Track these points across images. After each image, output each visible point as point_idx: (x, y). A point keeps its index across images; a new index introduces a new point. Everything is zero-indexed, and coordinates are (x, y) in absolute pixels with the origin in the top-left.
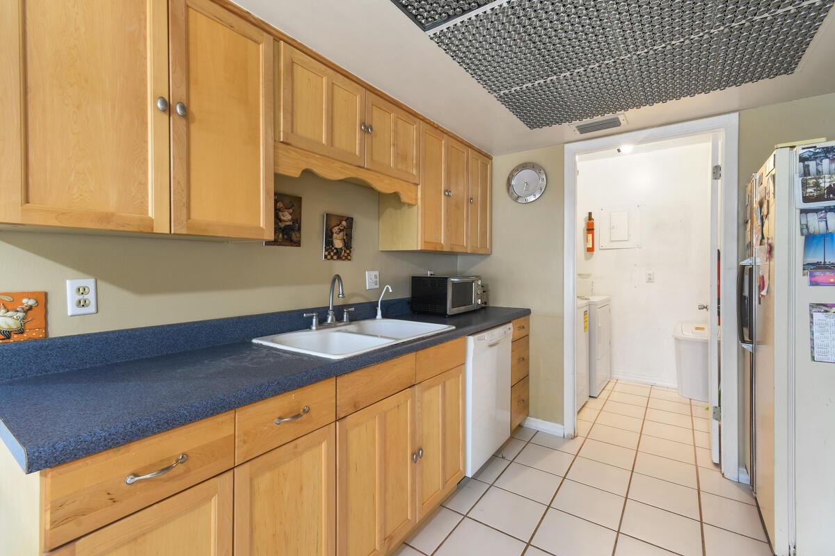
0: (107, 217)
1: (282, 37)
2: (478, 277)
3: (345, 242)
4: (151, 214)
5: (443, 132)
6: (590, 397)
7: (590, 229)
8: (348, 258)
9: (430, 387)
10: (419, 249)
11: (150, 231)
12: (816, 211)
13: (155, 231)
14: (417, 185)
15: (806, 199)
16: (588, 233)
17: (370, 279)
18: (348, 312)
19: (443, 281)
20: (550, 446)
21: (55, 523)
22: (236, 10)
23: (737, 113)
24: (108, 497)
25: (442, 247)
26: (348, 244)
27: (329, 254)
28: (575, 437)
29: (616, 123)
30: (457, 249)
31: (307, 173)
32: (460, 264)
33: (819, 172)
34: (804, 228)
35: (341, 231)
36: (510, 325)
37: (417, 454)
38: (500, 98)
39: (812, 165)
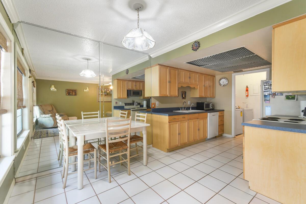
1: (179, 69)
2: (211, 103)
4: (168, 94)
7: (247, 90)
8: (185, 99)
9: (201, 120)
10: (199, 97)
14: (198, 85)
15: (265, 90)
16: (246, 91)
17: (189, 103)
18: (186, 108)
19: (203, 103)
21: (169, 120)
23: (269, 68)
25: (203, 96)
26: (185, 96)
28: (234, 138)
29: (242, 71)
30: (207, 97)
31: (182, 86)
32: (208, 100)
35: (184, 94)
36: (218, 112)
37: (199, 130)
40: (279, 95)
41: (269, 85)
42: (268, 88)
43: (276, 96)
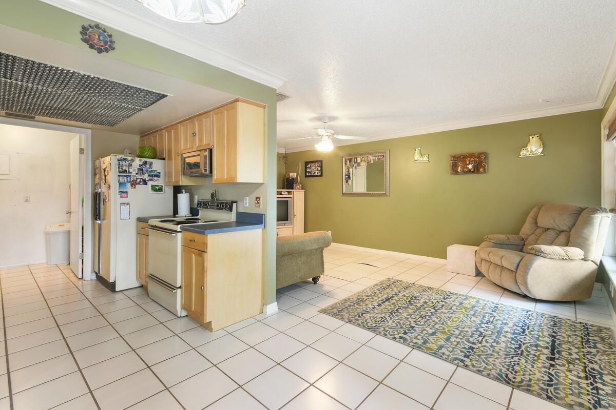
12: (122, 176)
15: (119, 172)
29: (32, 117)
34: (119, 180)
40: (142, 183)
41: (126, 166)
42: (125, 170)
43: (137, 186)
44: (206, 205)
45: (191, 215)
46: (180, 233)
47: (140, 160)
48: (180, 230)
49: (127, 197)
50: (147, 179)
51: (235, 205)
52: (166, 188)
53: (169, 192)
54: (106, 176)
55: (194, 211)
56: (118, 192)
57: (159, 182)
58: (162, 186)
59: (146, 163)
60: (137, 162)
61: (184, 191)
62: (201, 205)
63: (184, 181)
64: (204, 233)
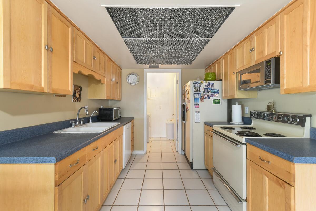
0: (32, 86)
1: (75, 26)
2: (120, 108)
3: (79, 96)
4: (43, 85)
5: (111, 60)
6: (147, 143)
8: (80, 101)
10: (106, 98)
11: (43, 92)
12: (196, 94)
13: (44, 92)
14: (105, 77)
15: (194, 91)
18: (83, 121)
20: (141, 157)
21: (59, 177)
22: (64, 16)
23: (181, 69)
24: (67, 171)
25: (111, 98)
26: (80, 97)
27: (75, 100)
28: (146, 153)
29: (158, 67)
30: (114, 99)
33: (196, 86)
34: (194, 97)
35: (78, 91)
36: (131, 122)
38: (134, 56)
39: (195, 85)
40: (207, 98)
41: (198, 87)
42: (198, 90)
43: (204, 100)
44: (261, 116)
45: (243, 123)
46: (245, 146)
47: (206, 82)
48: (245, 143)
49: (198, 108)
50: (210, 95)
51: (308, 119)
52: (222, 101)
53: (224, 104)
54: (187, 94)
55: (246, 121)
56: (194, 104)
57: (218, 97)
58: (220, 100)
59: (209, 84)
60: (205, 84)
61: (237, 103)
62: (255, 115)
63: (239, 95)
64: (292, 161)
